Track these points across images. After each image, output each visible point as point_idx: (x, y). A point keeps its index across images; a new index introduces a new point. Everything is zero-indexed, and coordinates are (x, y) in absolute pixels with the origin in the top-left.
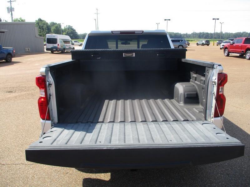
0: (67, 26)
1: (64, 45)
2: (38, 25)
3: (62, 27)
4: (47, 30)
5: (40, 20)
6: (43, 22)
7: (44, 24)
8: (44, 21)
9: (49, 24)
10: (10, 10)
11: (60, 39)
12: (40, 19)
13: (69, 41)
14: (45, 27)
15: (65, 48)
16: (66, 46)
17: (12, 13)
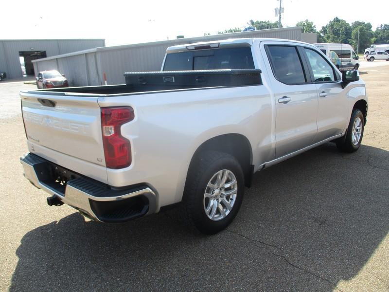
0: (382, 25)
2: (332, 28)
3: (372, 29)
4: (344, 36)
5: (337, 20)
6: (340, 24)
7: (342, 26)
8: (342, 20)
9: (351, 25)
12: (337, 18)
13: (350, 54)
14: (342, 30)
15: (339, 64)
16: (341, 61)
17: (280, 16)
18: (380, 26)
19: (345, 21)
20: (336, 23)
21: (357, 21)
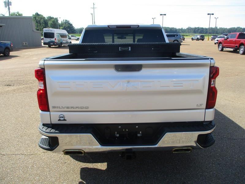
0: (64, 20)
1: (61, 40)
2: (35, 19)
3: (59, 21)
4: (44, 25)
5: (37, 14)
6: (40, 17)
8: (41, 15)
9: (46, 18)
10: (7, 4)
11: (57, 33)
12: (37, 13)
13: (66, 36)
14: (42, 21)
15: (62, 42)
16: (63, 40)
17: (9, 7)
18: (63, 21)
19: (42, 15)
20: (37, 16)
21: (49, 16)
